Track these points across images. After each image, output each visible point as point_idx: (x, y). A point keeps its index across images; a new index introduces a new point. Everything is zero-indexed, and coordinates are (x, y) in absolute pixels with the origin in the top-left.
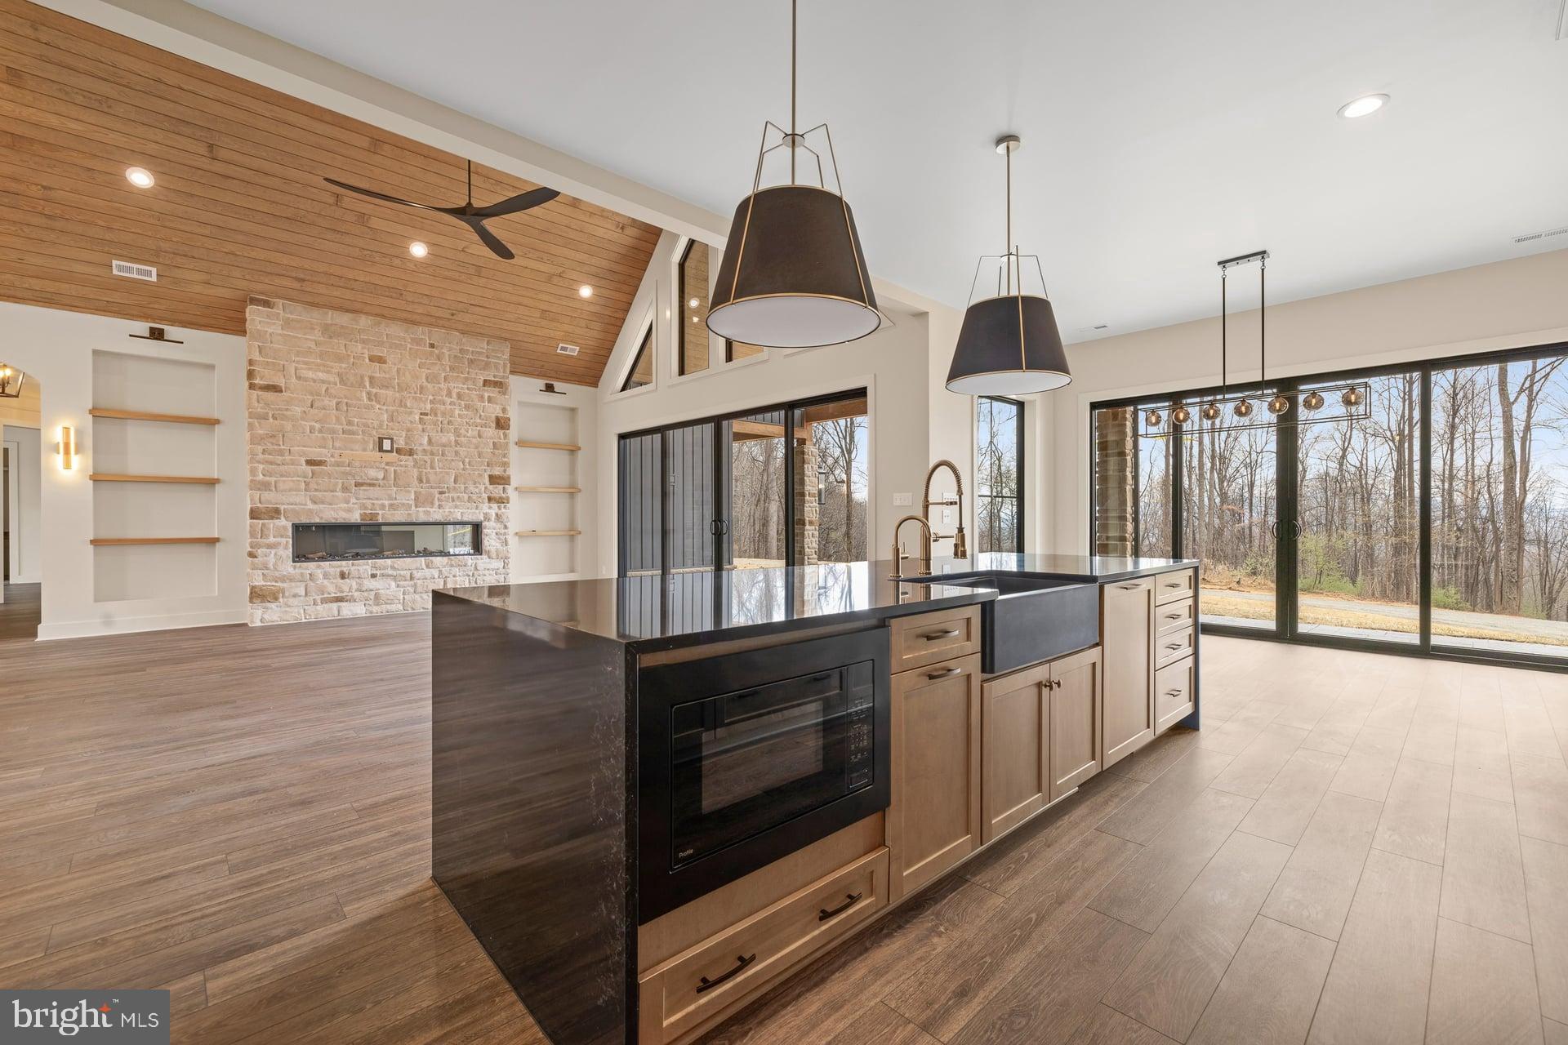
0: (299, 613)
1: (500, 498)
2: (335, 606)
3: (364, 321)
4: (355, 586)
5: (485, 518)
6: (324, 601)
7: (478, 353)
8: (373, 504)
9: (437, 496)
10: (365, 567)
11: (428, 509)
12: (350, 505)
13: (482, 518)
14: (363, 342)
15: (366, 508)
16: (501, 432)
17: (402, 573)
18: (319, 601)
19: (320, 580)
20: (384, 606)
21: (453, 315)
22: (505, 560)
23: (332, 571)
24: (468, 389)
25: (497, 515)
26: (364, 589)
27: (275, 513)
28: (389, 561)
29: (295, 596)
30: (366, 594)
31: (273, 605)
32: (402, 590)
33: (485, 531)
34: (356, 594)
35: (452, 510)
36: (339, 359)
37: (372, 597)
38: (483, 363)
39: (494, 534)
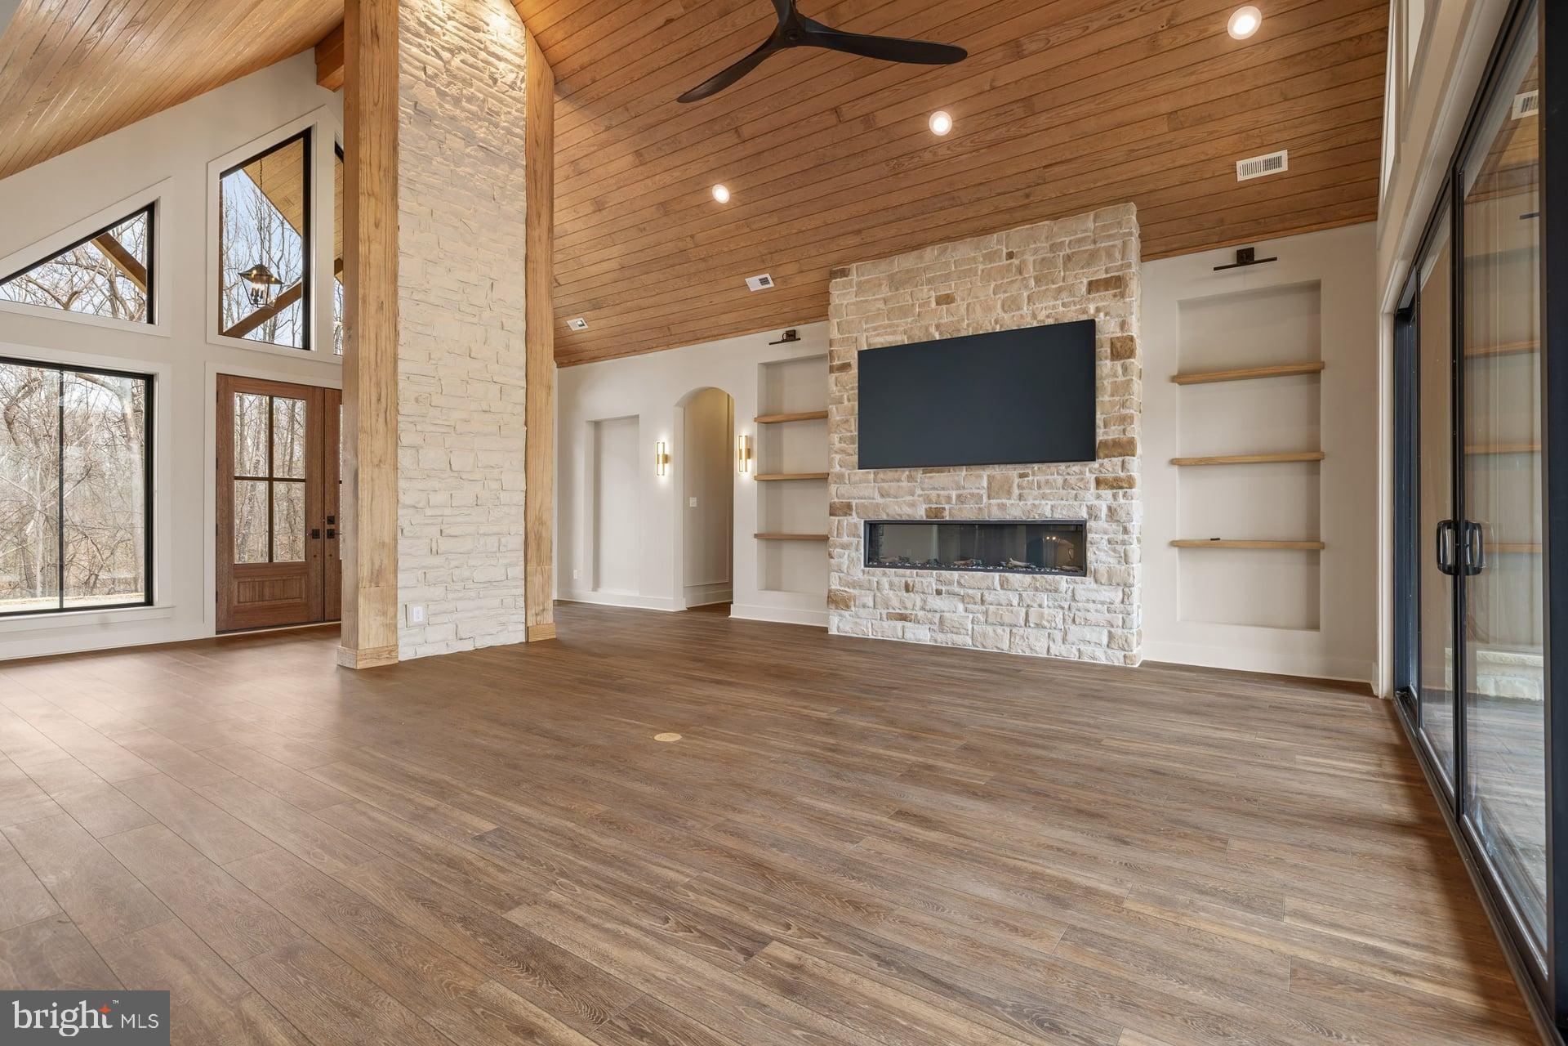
0: (867, 628)
1: (1116, 479)
2: (899, 624)
3: (930, 253)
4: (919, 603)
5: (1090, 515)
6: (890, 617)
7: (1079, 241)
8: (938, 496)
9: (1017, 480)
10: (929, 579)
11: (1004, 501)
12: (916, 498)
13: (1083, 514)
14: (930, 281)
15: (930, 502)
16: (1118, 364)
17: (970, 592)
18: (884, 616)
19: (886, 591)
20: (949, 635)
21: (1027, 196)
22: (1126, 586)
23: (896, 580)
24: (1064, 305)
25: (1110, 508)
26: (928, 608)
27: (846, 509)
28: (956, 574)
29: (864, 606)
30: (929, 615)
31: (846, 614)
32: (971, 616)
33: (1090, 536)
34: (921, 614)
35: (1036, 502)
36: (904, 312)
37: (937, 620)
38: (1086, 256)
39: (1105, 542)
